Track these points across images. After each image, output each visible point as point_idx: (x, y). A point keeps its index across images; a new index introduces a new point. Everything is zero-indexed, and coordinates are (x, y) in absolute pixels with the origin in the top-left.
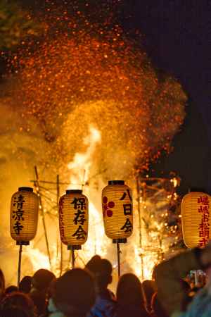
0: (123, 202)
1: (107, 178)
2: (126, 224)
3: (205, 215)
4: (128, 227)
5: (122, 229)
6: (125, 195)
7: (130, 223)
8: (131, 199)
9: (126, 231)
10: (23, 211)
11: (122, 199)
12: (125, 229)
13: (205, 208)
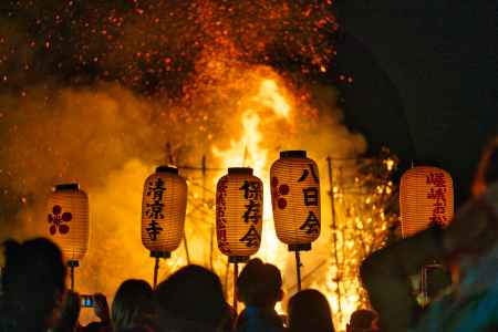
0: (305, 185)
1: (278, 148)
2: (309, 220)
3: (438, 204)
4: (313, 226)
5: (302, 228)
6: (306, 173)
7: (315, 219)
8: (317, 181)
9: (309, 232)
10: (162, 205)
11: (302, 180)
12: (307, 228)
13: (439, 191)
